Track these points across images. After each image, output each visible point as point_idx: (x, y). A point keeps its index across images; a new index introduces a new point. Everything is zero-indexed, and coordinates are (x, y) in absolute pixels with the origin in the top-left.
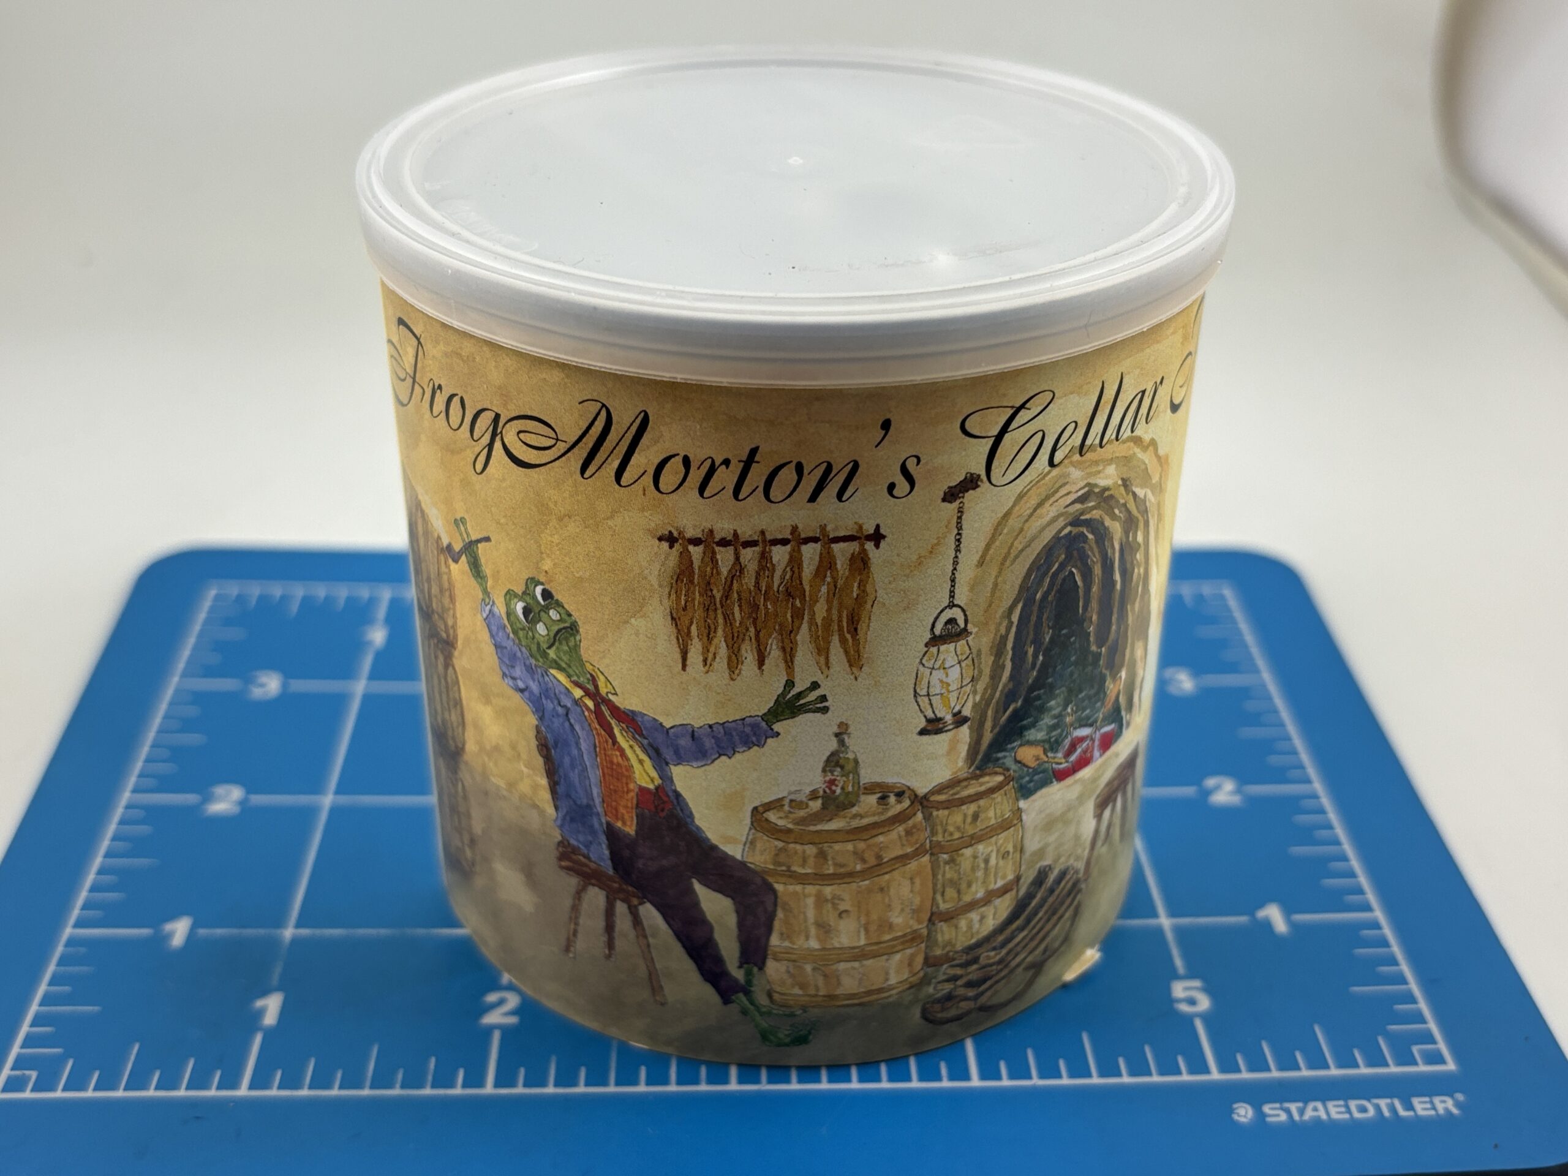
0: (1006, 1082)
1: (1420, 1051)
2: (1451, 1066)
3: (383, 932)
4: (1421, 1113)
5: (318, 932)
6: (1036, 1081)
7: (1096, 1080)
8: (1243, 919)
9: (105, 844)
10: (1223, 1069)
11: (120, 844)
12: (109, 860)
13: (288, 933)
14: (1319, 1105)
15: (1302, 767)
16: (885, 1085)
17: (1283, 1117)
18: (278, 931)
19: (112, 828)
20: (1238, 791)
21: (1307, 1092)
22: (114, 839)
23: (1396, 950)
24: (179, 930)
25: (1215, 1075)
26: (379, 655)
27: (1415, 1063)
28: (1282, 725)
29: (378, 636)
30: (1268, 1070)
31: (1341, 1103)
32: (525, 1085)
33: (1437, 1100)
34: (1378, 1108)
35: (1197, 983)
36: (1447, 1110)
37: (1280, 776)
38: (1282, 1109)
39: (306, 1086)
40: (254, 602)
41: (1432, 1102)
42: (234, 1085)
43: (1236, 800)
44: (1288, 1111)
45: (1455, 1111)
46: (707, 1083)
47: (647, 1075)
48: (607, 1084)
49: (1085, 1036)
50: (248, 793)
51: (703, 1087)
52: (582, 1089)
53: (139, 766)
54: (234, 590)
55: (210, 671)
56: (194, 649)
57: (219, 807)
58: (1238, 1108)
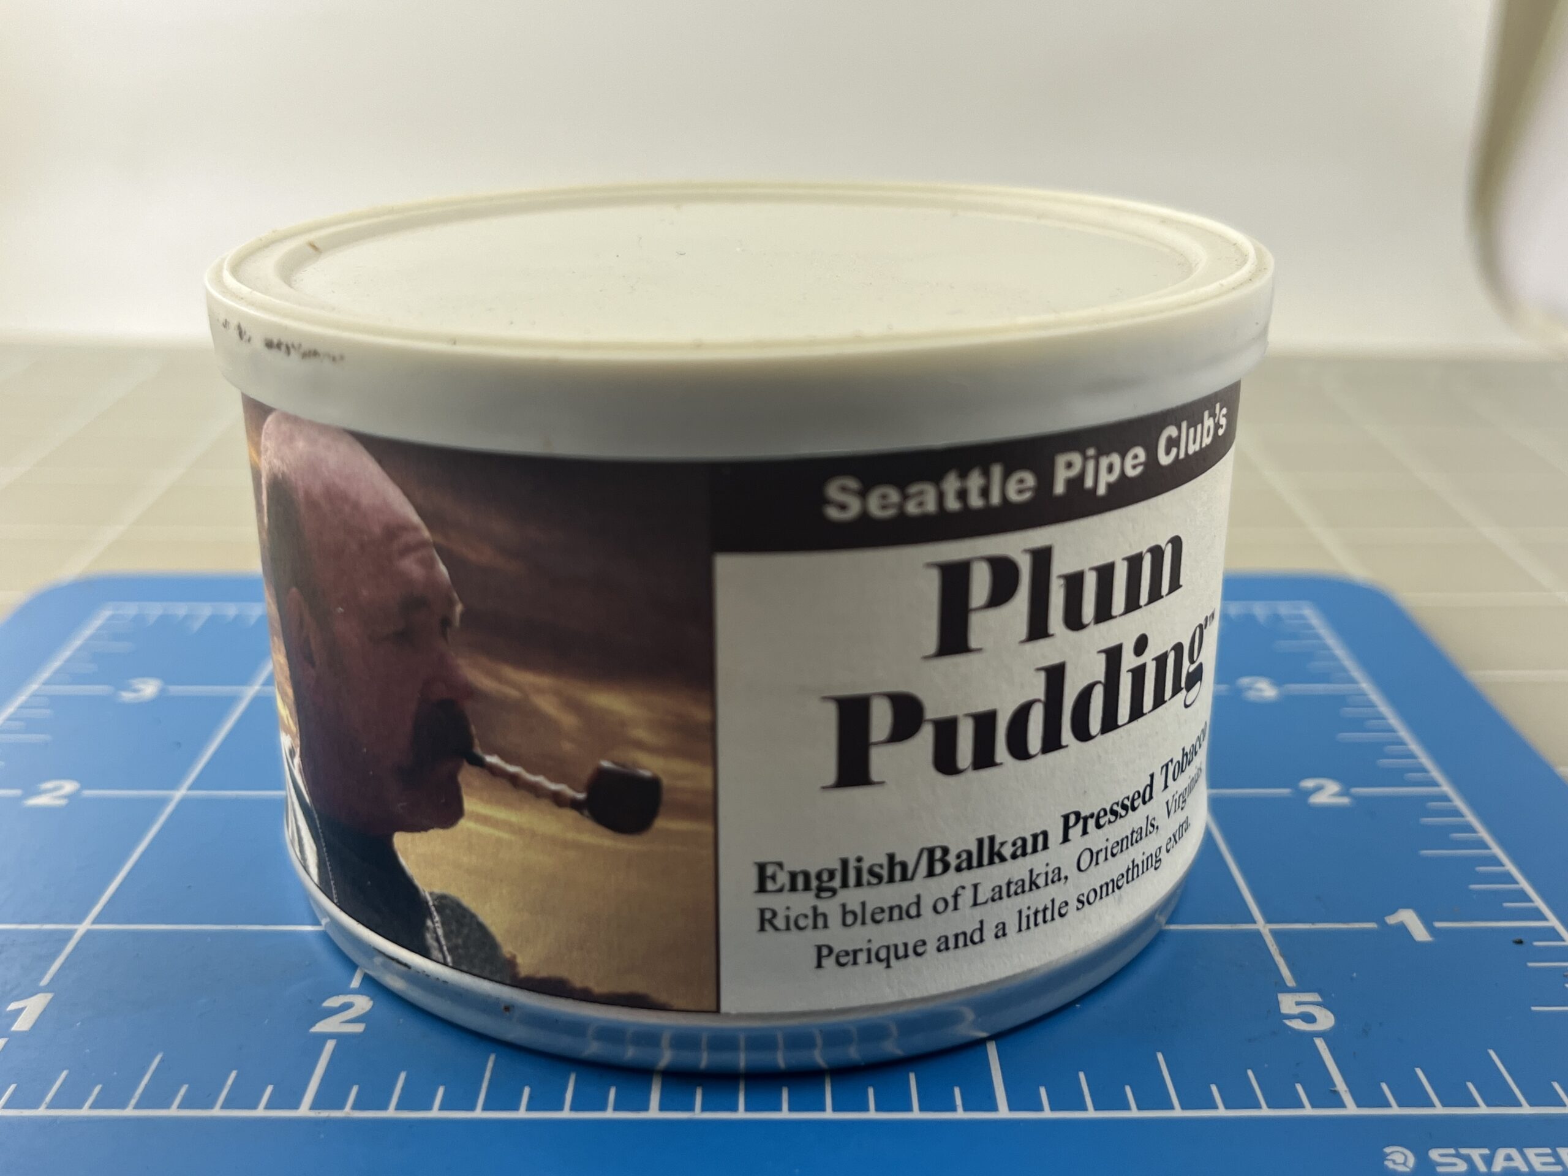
0: (1047, 1114)
6: (1092, 1112)
7: (1178, 1112)
8: (1369, 925)
10: (1359, 1103)
13: (82, 928)
14: (1513, 1152)
15: (1422, 769)
16: (873, 1114)
17: (1462, 1167)
20: (1344, 792)
25: (1351, 1109)
28: (1391, 730)
30: (1432, 1105)
31: (1548, 1151)
32: (355, 1108)
35: (1315, 997)
37: (1393, 778)
38: (1458, 1155)
39: (44, 1105)
40: (153, 618)
43: (1342, 801)
44: (1468, 1159)
46: (616, 1109)
47: (531, 1097)
48: (472, 1108)
49: (1160, 1057)
50: (84, 786)
51: (610, 1114)
52: (435, 1113)
54: (133, 609)
55: (78, 679)
56: (68, 661)
57: (41, 801)
58: (1392, 1153)
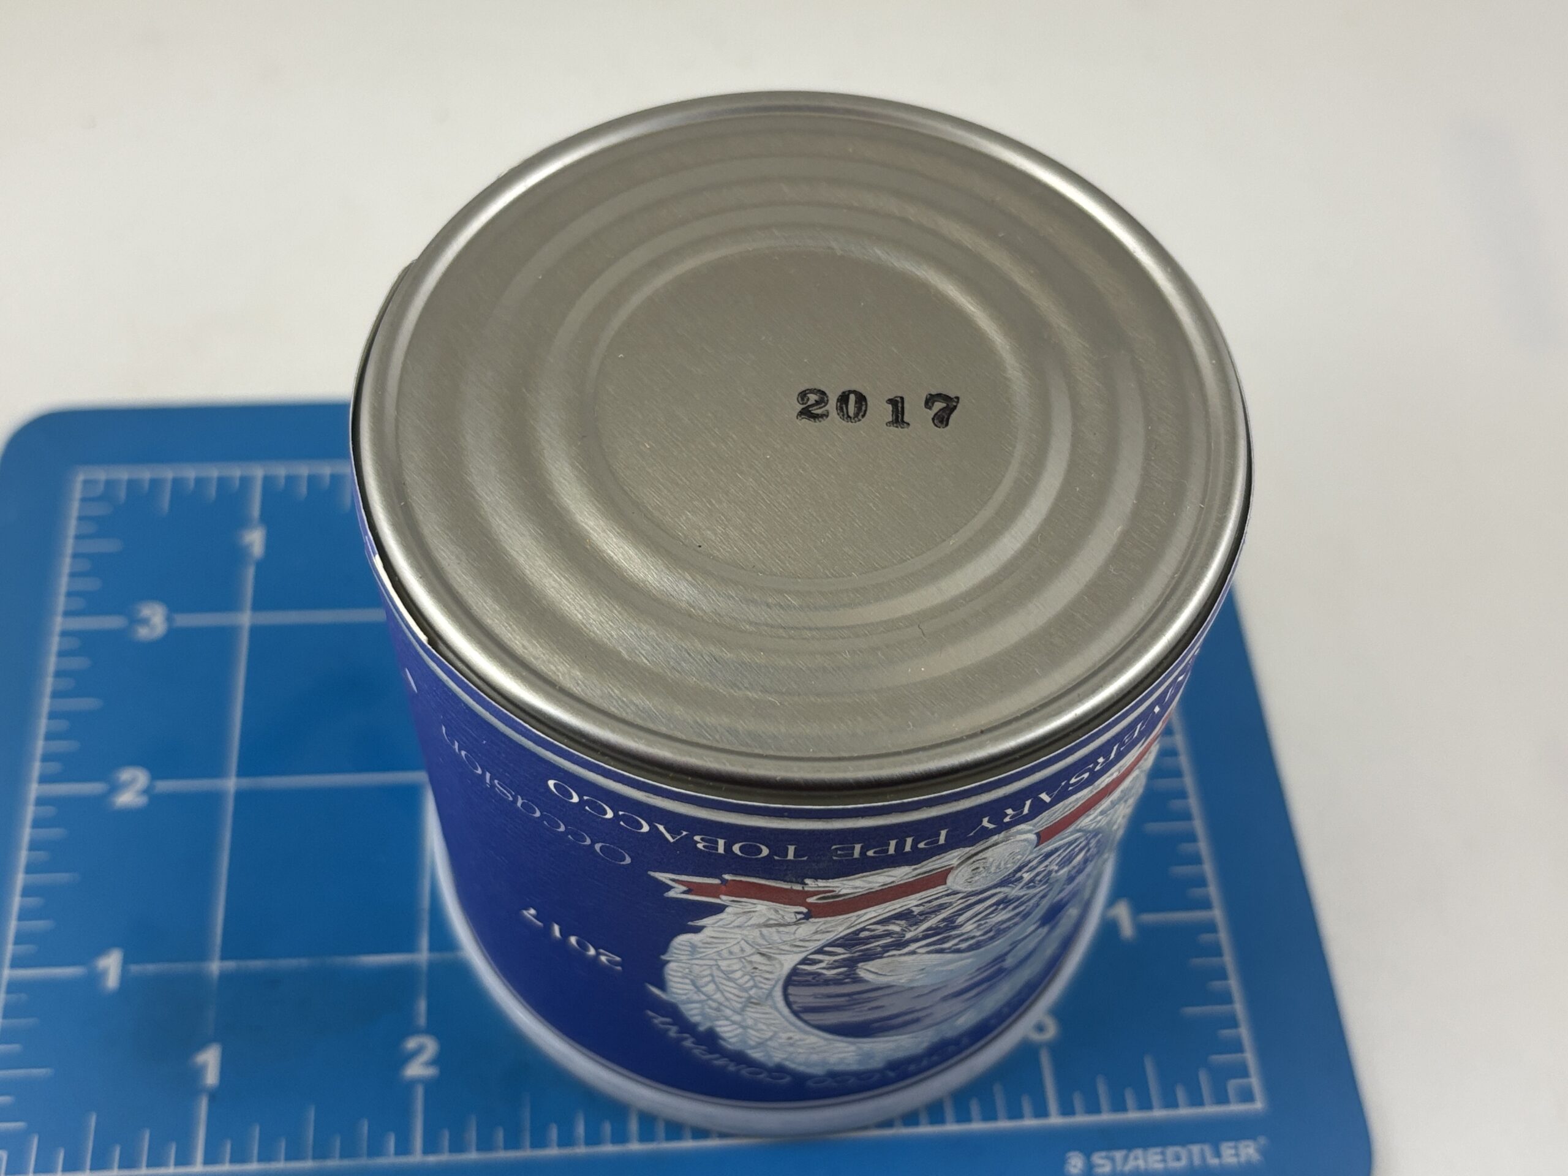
1: (1235, 1087)
2: (1258, 1105)
3: (303, 962)
4: (1227, 1161)
5: (242, 964)
7: (950, 1127)
9: (23, 856)
10: (1061, 1111)
12: (30, 877)
13: (215, 967)
18: (206, 965)
19: (26, 833)
21: (1129, 1138)
22: (31, 846)
23: (1228, 959)
24: (111, 964)
25: (1055, 1120)
26: (260, 565)
27: (1229, 1102)
29: (255, 540)
30: (1101, 1111)
31: (1158, 1150)
32: (451, 1151)
33: (1242, 1145)
34: (1190, 1156)
36: (1248, 1157)
38: (1108, 1158)
39: (255, 1159)
40: (122, 494)
41: (1236, 1148)
42: (189, 1160)
45: (1256, 1159)
46: (611, 1144)
47: (558, 1136)
48: (523, 1147)
50: (153, 778)
51: (608, 1148)
52: (501, 1154)
53: (40, 746)
54: (101, 474)
55: (93, 604)
56: (73, 575)
57: (127, 799)
58: (1073, 1156)
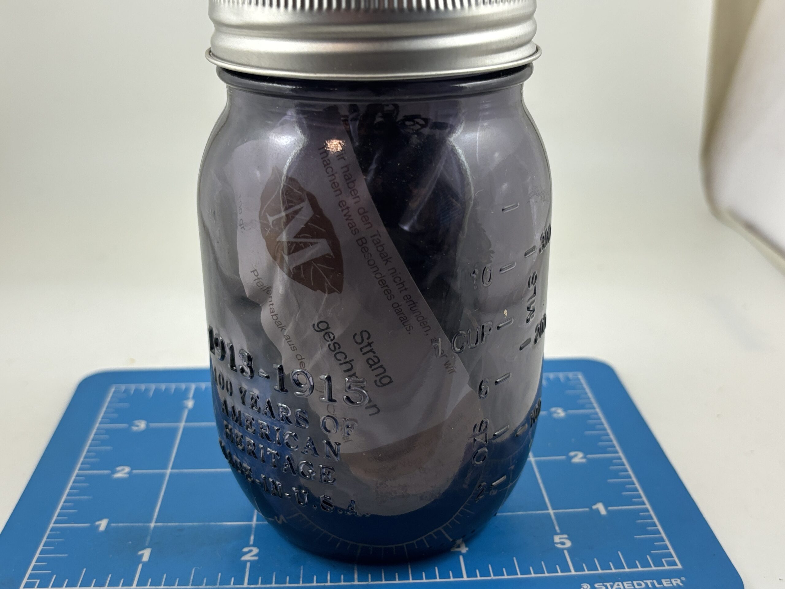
0: (479, 578)
1: (665, 561)
2: (679, 566)
3: (195, 524)
4: (665, 585)
5: (165, 524)
6: (492, 577)
7: (519, 576)
8: (587, 509)
9: (67, 491)
10: (576, 571)
11: (75, 491)
12: (69, 497)
13: (152, 525)
14: (620, 583)
15: (614, 446)
16: (424, 581)
17: (604, 588)
18: (148, 524)
19: (70, 484)
20: (584, 457)
21: (613, 579)
22: (72, 488)
23: (656, 520)
24: (103, 524)
25: (573, 572)
26: (190, 411)
27: (664, 566)
28: (605, 429)
29: (190, 404)
30: (598, 570)
31: (630, 582)
32: (261, 584)
33: (673, 580)
34: (646, 584)
35: (566, 536)
36: (677, 584)
37: (604, 450)
38: (603, 585)
39: (162, 585)
40: (132, 392)
41: (671, 581)
42: (131, 585)
43: (584, 460)
44: (606, 586)
45: (681, 584)
46: (344, 582)
47: (317, 579)
48: (299, 583)
49: (515, 558)
50: (132, 469)
51: (342, 583)
52: (288, 585)
53: (82, 459)
54: (123, 387)
55: (113, 421)
56: (105, 413)
57: (119, 475)
58: (584, 585)
